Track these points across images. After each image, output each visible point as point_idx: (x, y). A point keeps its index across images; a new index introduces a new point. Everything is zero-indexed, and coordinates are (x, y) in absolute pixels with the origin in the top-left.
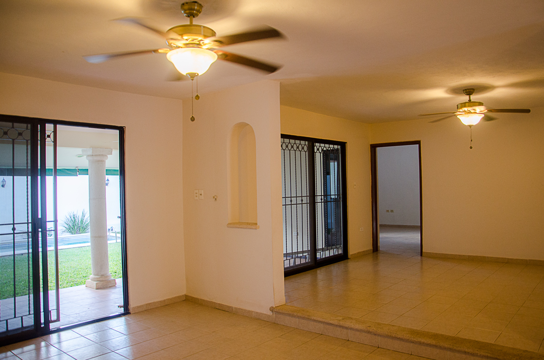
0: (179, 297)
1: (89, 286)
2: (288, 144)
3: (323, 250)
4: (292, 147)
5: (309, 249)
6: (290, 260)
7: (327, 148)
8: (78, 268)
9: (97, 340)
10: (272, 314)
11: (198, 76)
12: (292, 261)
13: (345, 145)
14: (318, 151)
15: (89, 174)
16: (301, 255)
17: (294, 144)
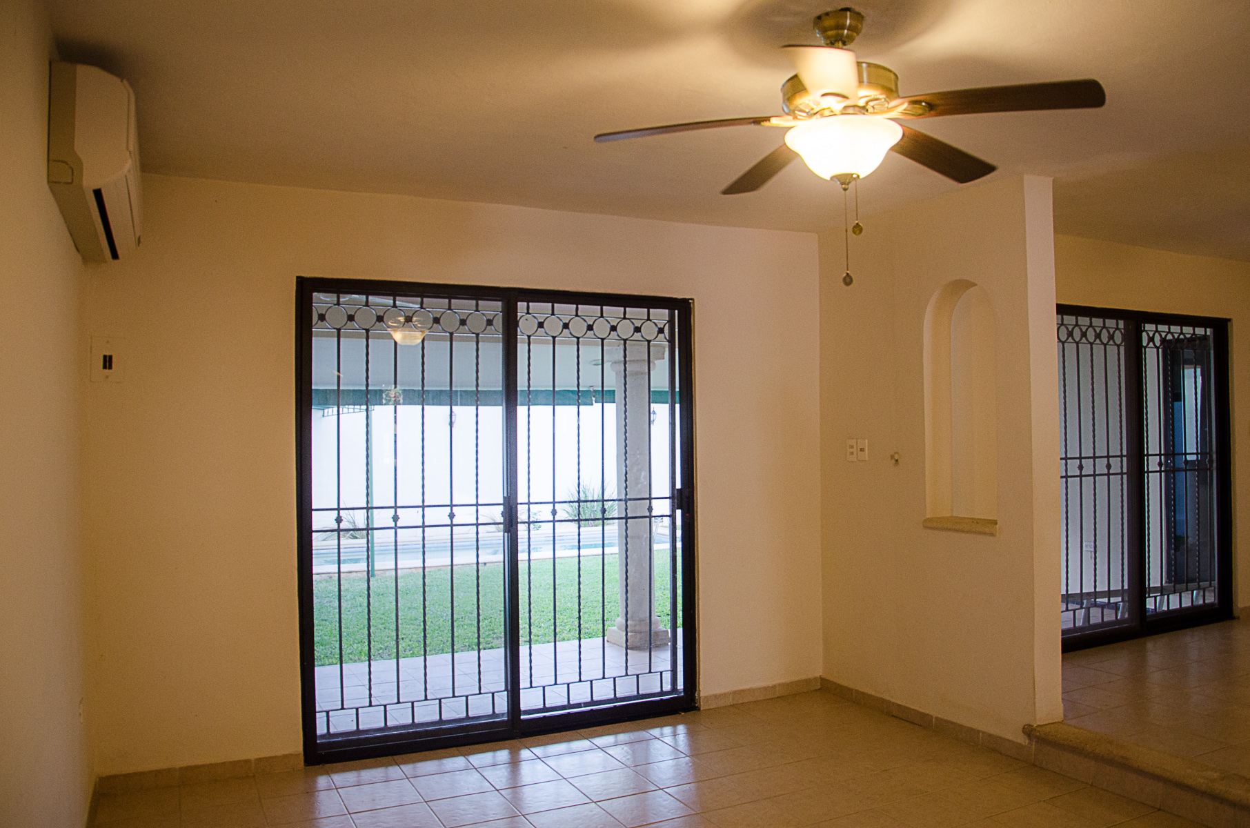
0: (807, 682)
1: (614, 642)
2: (1073, 329)
3: (1162, 590)
4: (1084, 335)
5: (1126, 587)
6: (1077, 611)
7: (1176, 336)
8: (592, 601)
9: (628, 759)
10: (1028, 743)
11: (858, 181)
12: (1081, 614)
13: (1227, 326)
14: (1151, 345)
15: (616, 401)
16: (1106, 600)
17: (1089, 327)
